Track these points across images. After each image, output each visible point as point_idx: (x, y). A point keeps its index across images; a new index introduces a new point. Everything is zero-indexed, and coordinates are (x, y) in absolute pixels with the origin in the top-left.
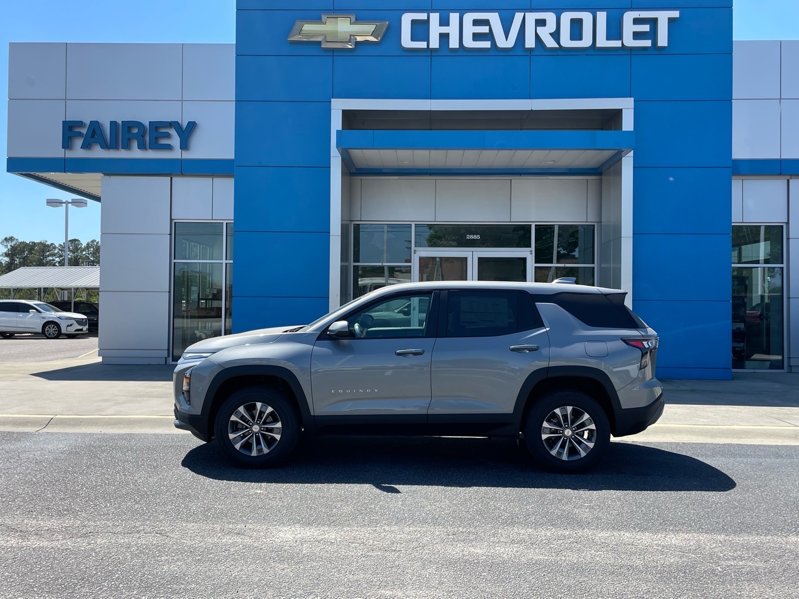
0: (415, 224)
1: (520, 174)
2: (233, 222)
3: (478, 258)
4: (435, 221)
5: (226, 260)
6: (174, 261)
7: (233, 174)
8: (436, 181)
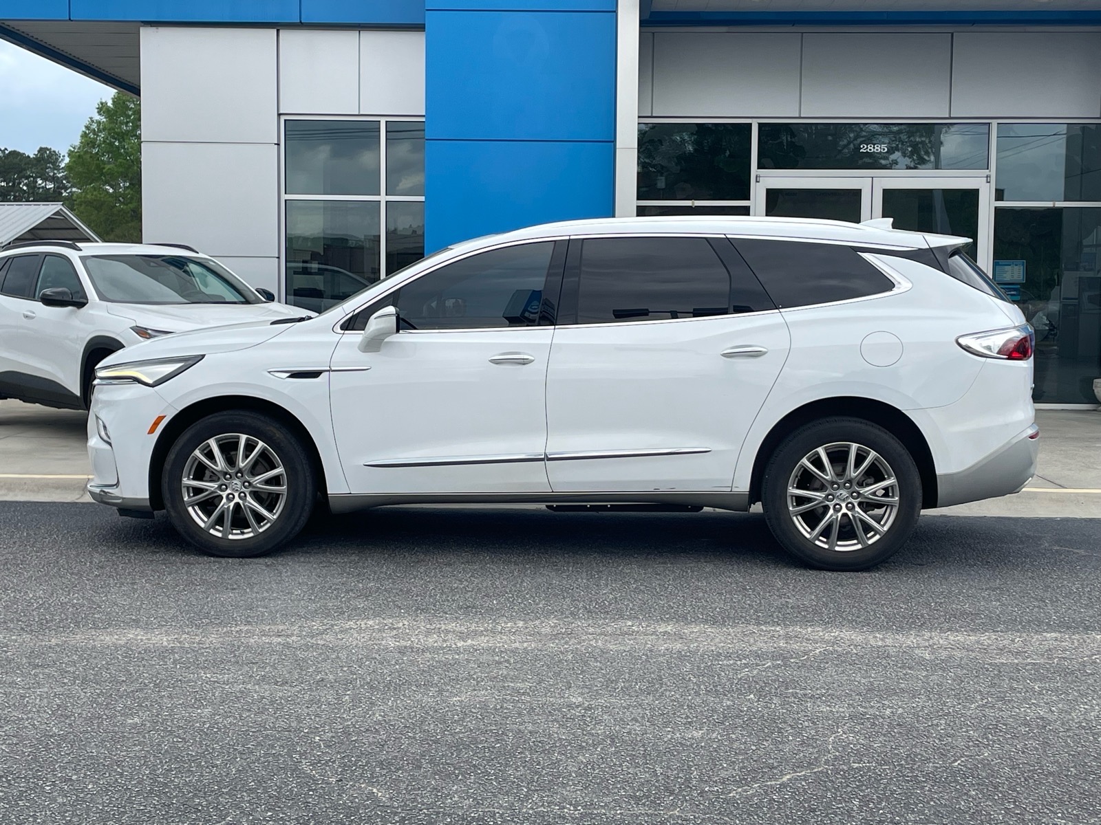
0: (759, 124)
1: (973, 22)
2: (423, 119)
3: (884, 190)
4: (800, 118)
5: (386, 195)
6: (285, 197)
7: (424, 24)
8: (802, 36)
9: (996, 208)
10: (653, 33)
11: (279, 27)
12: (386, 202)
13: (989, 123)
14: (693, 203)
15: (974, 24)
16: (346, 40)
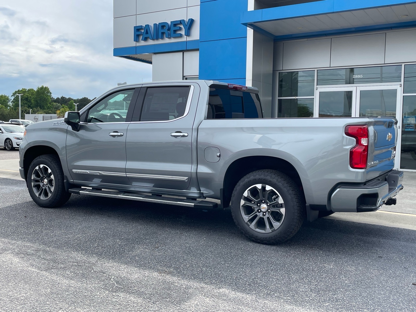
0: (317, 70)
2: (198, 76)
3: (360, 91)
4: (330, 67)
8: (331, 39)
9: (403, 96)
10: (283, 43)
11: (183, 51)
13: (401, 65)
14: (296, 98)
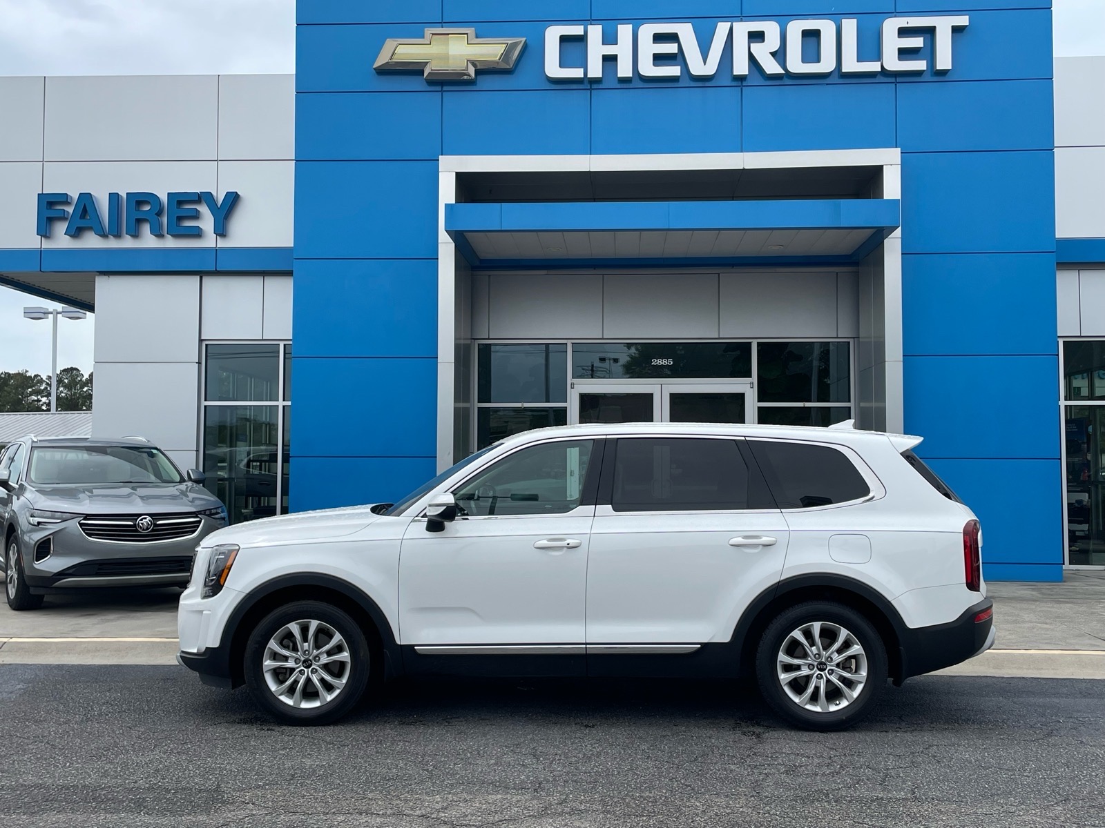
0: (573, 343)
1: (733, 265)
2: (291, 342)
3: (671, 394)
4: (603, 339)
5: (284, 400)
6: (204, 403)
7: (292, 271)
8: (603, 277)
9: (758, 407)
10: (490, 276)
11: (201, 274)
12: (284, 407)
13: (751, 343)
14: (523, 405)
15: (733, 267)
16: (254, 284)
